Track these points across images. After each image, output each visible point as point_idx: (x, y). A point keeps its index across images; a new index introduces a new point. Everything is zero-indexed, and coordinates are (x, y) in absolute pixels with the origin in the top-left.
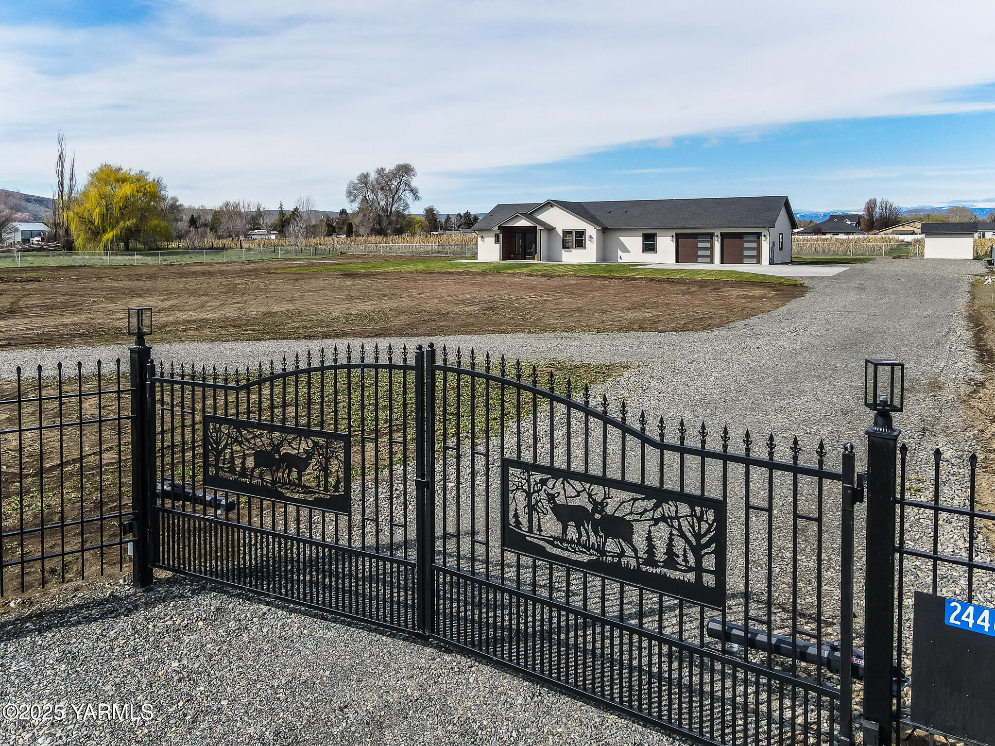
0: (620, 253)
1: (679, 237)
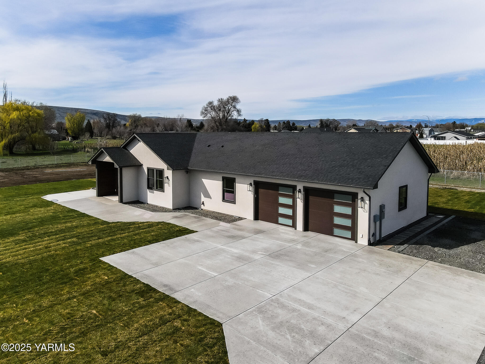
0: (203, 199)
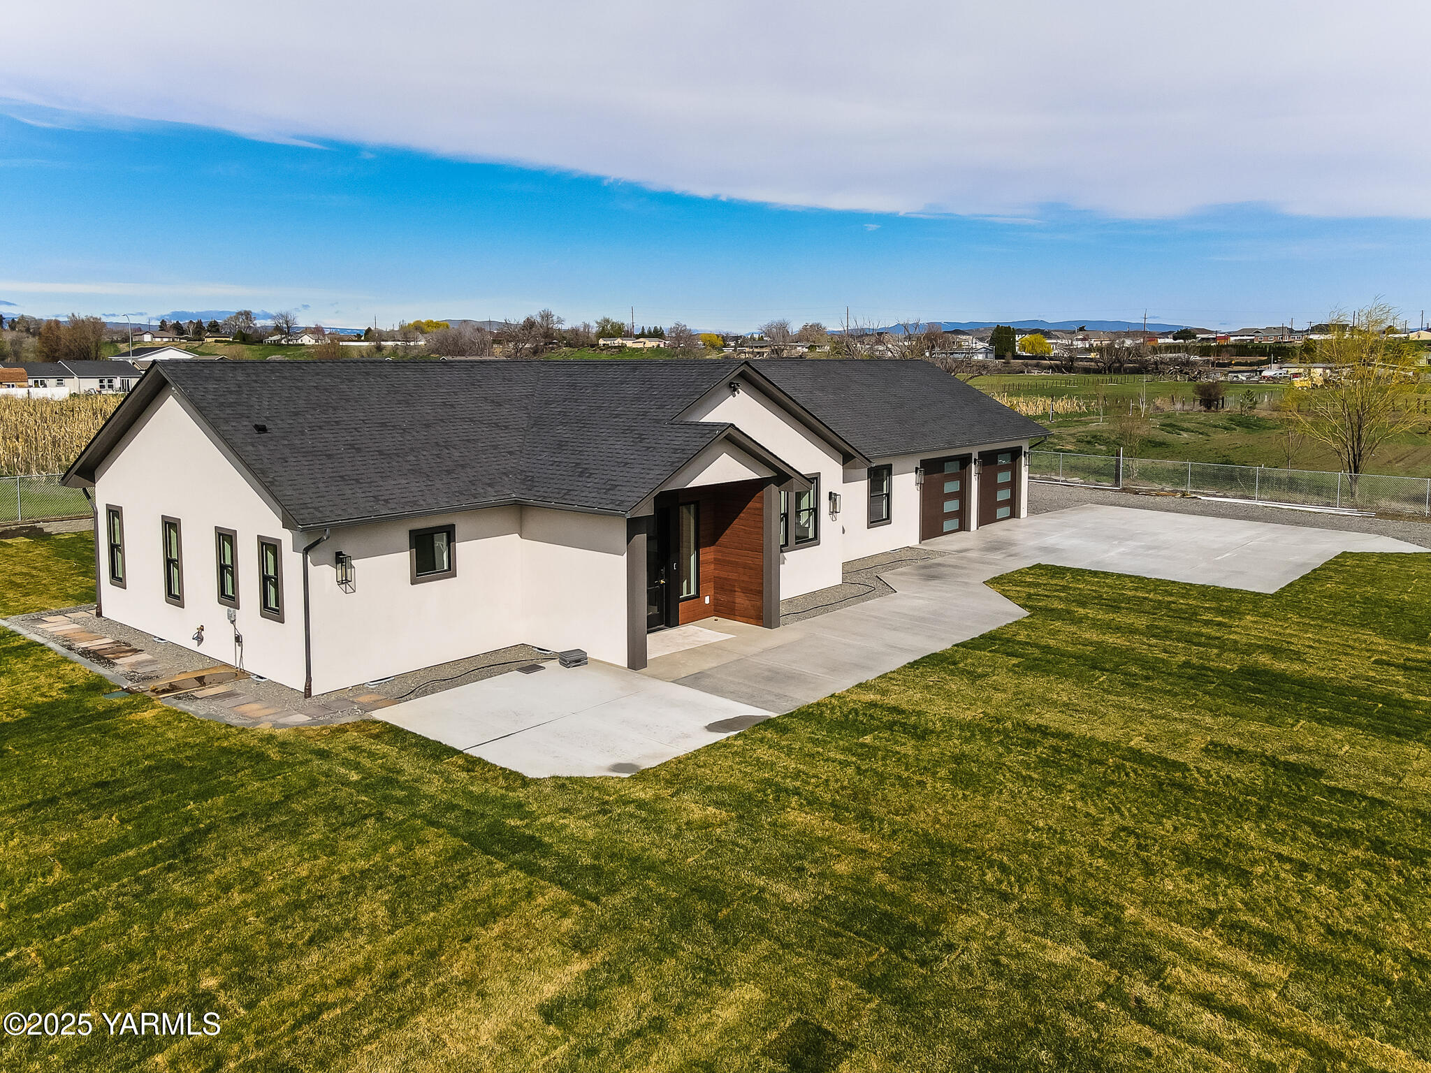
1: (926, 468)
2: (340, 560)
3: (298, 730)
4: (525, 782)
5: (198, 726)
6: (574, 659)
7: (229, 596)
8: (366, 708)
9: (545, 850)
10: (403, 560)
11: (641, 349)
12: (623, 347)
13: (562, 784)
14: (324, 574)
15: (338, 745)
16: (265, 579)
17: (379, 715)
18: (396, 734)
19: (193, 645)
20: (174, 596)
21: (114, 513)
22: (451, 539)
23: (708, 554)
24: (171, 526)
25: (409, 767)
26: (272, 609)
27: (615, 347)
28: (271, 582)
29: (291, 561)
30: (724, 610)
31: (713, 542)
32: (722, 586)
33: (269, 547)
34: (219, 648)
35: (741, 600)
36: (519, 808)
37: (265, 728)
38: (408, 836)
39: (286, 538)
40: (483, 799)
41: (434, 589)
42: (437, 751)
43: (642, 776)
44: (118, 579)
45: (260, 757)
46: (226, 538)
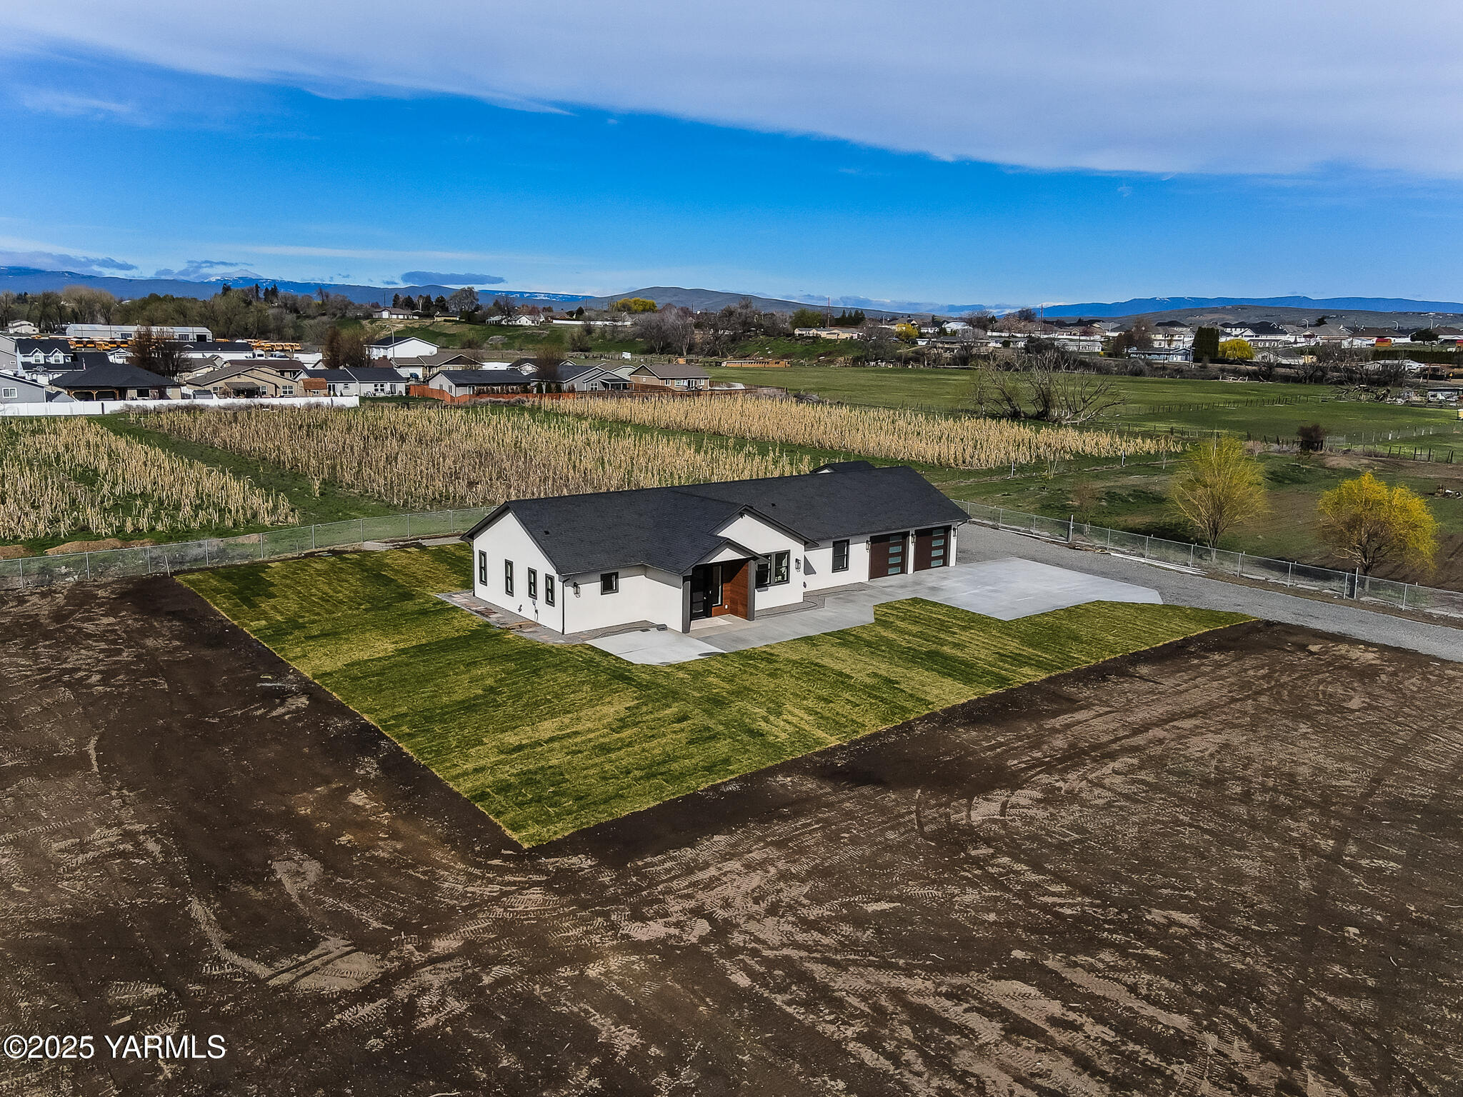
1: (874, 540)
2: (576, 585)
3: (561, 644)
4: (633, 664)
5: (528, 641)
6: (662, 628)
7: (533, 594)
8: (584, 640)
9: (634, 681)
10: (597, 586)
11: (835, 341)
12: (817, 338)
13: (643, 666)
14: (570, 590)
15: (575, 650)
16: (548, 590)
17: (587, 642)
18: (593, 648)
19: (517, 612)
20: (510, 591)
21: (483, 554)
22: (617, 577)
23: (727, 587)
24: (509, 564)
25: (598, 658)
26: (550, 601)
27: (810, 338)
28: (550, 591)
29: (558, 585)
30: (734, 611)
31: (729, 581)
32: (733, 602)
33: (549, 578)
34: (528, 613)
35: (740, 608)
36: (629, 671)
37: (550, 644)
38: (596, 674)
39: (556, 577)
40: (620, 668)
41: (609, 597)
42: (606, 654)
43: (670, 666)
44: (484, 582)
45: (551, 652)
46: (532, 572)
